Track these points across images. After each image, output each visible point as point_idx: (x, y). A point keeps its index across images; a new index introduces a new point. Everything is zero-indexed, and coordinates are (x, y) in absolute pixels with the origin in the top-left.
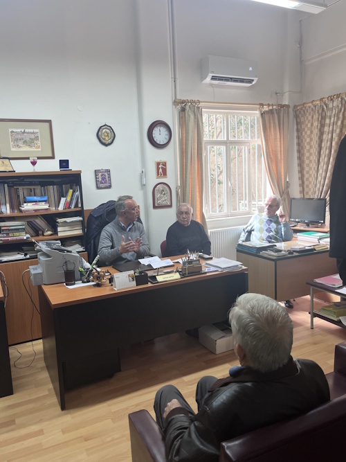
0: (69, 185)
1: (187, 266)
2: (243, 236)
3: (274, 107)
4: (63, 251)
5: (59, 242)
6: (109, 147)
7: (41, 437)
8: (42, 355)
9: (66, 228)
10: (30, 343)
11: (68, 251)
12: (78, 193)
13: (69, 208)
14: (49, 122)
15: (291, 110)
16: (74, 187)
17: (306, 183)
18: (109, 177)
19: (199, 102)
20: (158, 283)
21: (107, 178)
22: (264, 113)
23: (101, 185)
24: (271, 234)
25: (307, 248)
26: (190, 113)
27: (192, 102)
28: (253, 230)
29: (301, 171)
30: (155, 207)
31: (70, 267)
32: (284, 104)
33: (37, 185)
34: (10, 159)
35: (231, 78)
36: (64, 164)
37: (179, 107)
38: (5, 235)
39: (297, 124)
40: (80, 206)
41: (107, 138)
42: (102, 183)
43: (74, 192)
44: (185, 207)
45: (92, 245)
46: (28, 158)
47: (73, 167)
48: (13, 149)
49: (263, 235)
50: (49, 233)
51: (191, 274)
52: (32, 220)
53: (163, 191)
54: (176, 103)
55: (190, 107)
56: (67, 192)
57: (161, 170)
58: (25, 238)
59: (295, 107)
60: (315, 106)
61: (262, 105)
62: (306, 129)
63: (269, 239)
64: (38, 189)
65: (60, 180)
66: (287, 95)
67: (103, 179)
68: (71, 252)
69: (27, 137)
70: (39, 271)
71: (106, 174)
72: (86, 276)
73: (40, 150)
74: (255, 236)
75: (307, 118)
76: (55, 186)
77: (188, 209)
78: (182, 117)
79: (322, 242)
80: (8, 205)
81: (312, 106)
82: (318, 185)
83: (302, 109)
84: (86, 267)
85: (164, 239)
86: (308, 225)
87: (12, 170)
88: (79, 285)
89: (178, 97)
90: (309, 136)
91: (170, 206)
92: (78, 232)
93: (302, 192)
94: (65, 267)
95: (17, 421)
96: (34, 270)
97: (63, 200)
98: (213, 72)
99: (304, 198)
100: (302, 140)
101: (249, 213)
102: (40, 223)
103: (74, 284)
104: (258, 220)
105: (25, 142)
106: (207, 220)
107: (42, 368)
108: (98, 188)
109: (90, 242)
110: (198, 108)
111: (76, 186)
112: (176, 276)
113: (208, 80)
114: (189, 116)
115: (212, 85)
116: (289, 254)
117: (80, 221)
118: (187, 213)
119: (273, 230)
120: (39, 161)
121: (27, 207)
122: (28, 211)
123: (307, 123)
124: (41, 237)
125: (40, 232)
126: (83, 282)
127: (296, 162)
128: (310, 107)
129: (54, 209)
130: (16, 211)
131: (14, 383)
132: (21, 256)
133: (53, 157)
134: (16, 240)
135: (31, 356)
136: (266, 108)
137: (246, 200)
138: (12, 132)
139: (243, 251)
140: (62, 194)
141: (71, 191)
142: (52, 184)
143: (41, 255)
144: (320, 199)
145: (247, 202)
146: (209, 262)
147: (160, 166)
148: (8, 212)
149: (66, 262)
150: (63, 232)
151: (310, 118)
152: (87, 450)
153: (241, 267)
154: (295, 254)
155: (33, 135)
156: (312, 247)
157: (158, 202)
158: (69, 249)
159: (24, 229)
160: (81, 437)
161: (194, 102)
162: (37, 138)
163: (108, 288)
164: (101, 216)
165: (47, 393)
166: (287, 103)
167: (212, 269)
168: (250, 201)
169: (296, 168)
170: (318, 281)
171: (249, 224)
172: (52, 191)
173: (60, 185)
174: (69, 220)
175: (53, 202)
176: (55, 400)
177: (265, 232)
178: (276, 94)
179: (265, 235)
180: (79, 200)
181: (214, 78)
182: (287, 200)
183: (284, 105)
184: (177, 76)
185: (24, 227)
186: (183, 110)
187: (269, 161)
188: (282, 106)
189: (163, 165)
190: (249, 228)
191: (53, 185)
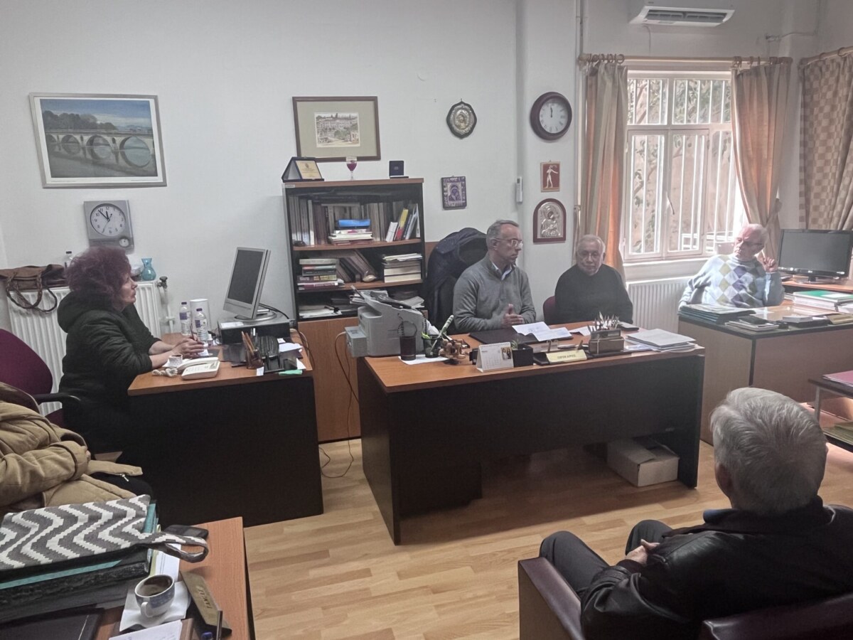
0: (401, 203)
1: (598, 340)
2: (688, 295)
3: (762, 63)
4: (397, 305)
5: (385, 292)
6: (466, 139)
7: (368, 579)
8: (361, 463)
9: (397, 271)
10: (345, 443)
11: (405, 307)
12: (416, 215)
13: (403, 238)
14: (374, 99)
15: (794, 66)
16: (410, 205)
17: (814, 202)
18: (464, 190)
19: (623, 58)
20: (549, 364)
21: (460, 191)
22: (742, 74)
23: (450, 203)
24: (743, 292)
25: (815, 318)
26: (606, 78)
27: (611, 58)
28: (708, 285)
29: (806, 182)
30: (536, 240)
31: (409, 331)
32: (780, 56)
33: (355, 202)
34: (317, 160)
35: (684, 13)
36: (396, 168)
37: (587, 67)
38: (308, 279)
39: (804, 94)
40: (418, 235)
41: (463, 125)
42: (451, 199)
43: (410, 213)
44: (592, 243)
45: (436, 300)
46: (343, 159)
47: (410, 173)
48: (319, 146)
49: (726, 293)
50: (371, 277)
51: (604, 353)
52: (345, 256)
53: (552, 213)
54: (581, 60)
55: (606, 68)
56: (399, 213)
57: (549, 178)
58: (336, 284)
59: (802, 61)
60: (845, 59)
61: (738, 59)
62: (822, 103)
63: (738, 300)
64: (356, 207)
65: (389, 194)
66: (787, 40)
67: (454, 194)
68: (409, 308)
69: (341, 126)
70: (361, 335)
71: (459, 185)
72: (432, 347)
73: (358, 145)
74: (712, 294)
75: (827, 81)
76: (381, 204)
77: (597, 245)
78: (591, 86)
79: (841, 309)
80: (312, 233)
81: (839, 60)
82: (839, 207)
83: (816, 64)
84: (432, 333)
85: (553, 294)
86: (812, 278)
87: (320, 178)
88: (421, 360)
89: (586, 51)
90: (828, 116)
91: (563, 239)
92: (415, 277)
93: (805, 218)
94: (400, 331)
95: (331, 551)
96: (355, 333)
97: (393, 226)
98: (651, 3)
99: (806, 231)
100: (812, 124)
101: (699, 255)
102: (358, 261)
103: (414, 358)
104: (720, 267)
105: (337, 133)
106: (624, 265)
107: (361, 481)
108: (445, 207)
109: (433, 294)
110: (621, 68)
111: (414, 203)
112: (580, 355)
113: (641, 17)
114: (604, 83)
115: (646, 26)
116: (780, 328)
117: (418, 260)
118: (595, 254)
119: (746, 285)
120: (359, 164)
121: (341, 236)
122: (342, 242)
123: (824, 90)
124: (359, 284)
125: (358, 277)
126: (428, 356)
127: (796, 162)
128: (833, 61)
129: (378, 239)
130: (323, 242)
131: (325, 498)
132: (329, 312)
133: (378, 158)
134: (324, 287)
135: (345, 461)
136: (745, 65)
137: (695, 231)
138: (319, 118)
139: (691, 319)
140: (391, 217)
141: (405, 212)
142: (377, 200)
143: (364, 310)
144: (841, 232)
145: (697, 236)
146: (633, 335)
147: (549, 171)
148: (313, 243)
149: (402, 324)
150: (393, 277)
151: (832, 81)
152: (437, 607)
153: (693, 347)
154: (791, 328)
155: (349, 122)
156: (825, 318)
157: (543, 232)
158: (406, 302)
159: (335, 270)
160: (426, 587)
161: (614, 58)
162: (355, 127)
163: (467, 368)
164: (450, 253)
165: (370, 517)
166: (787, 55)
167: (639, 346)
168: (702, 234)
169: (795, 176)
170: (833, 377)
171: (700, 273)
172: (376, 212)
173: (388, 201)
174: (401, 258)
175: (377, 229)
176: (382, 528)
177: (731, 288)
178: (767, 38)
179: (731, 292)
180: (418, 227)
181: (652, 14)
182: (773, 233)
183: (782, 59)
184: (587, 14)
185: (334, 267)
186: (594, 72)
187: (746, 163)
188: (777, 61)
189: (553, 169)
190: (702, 280)
191: (378, 202)
